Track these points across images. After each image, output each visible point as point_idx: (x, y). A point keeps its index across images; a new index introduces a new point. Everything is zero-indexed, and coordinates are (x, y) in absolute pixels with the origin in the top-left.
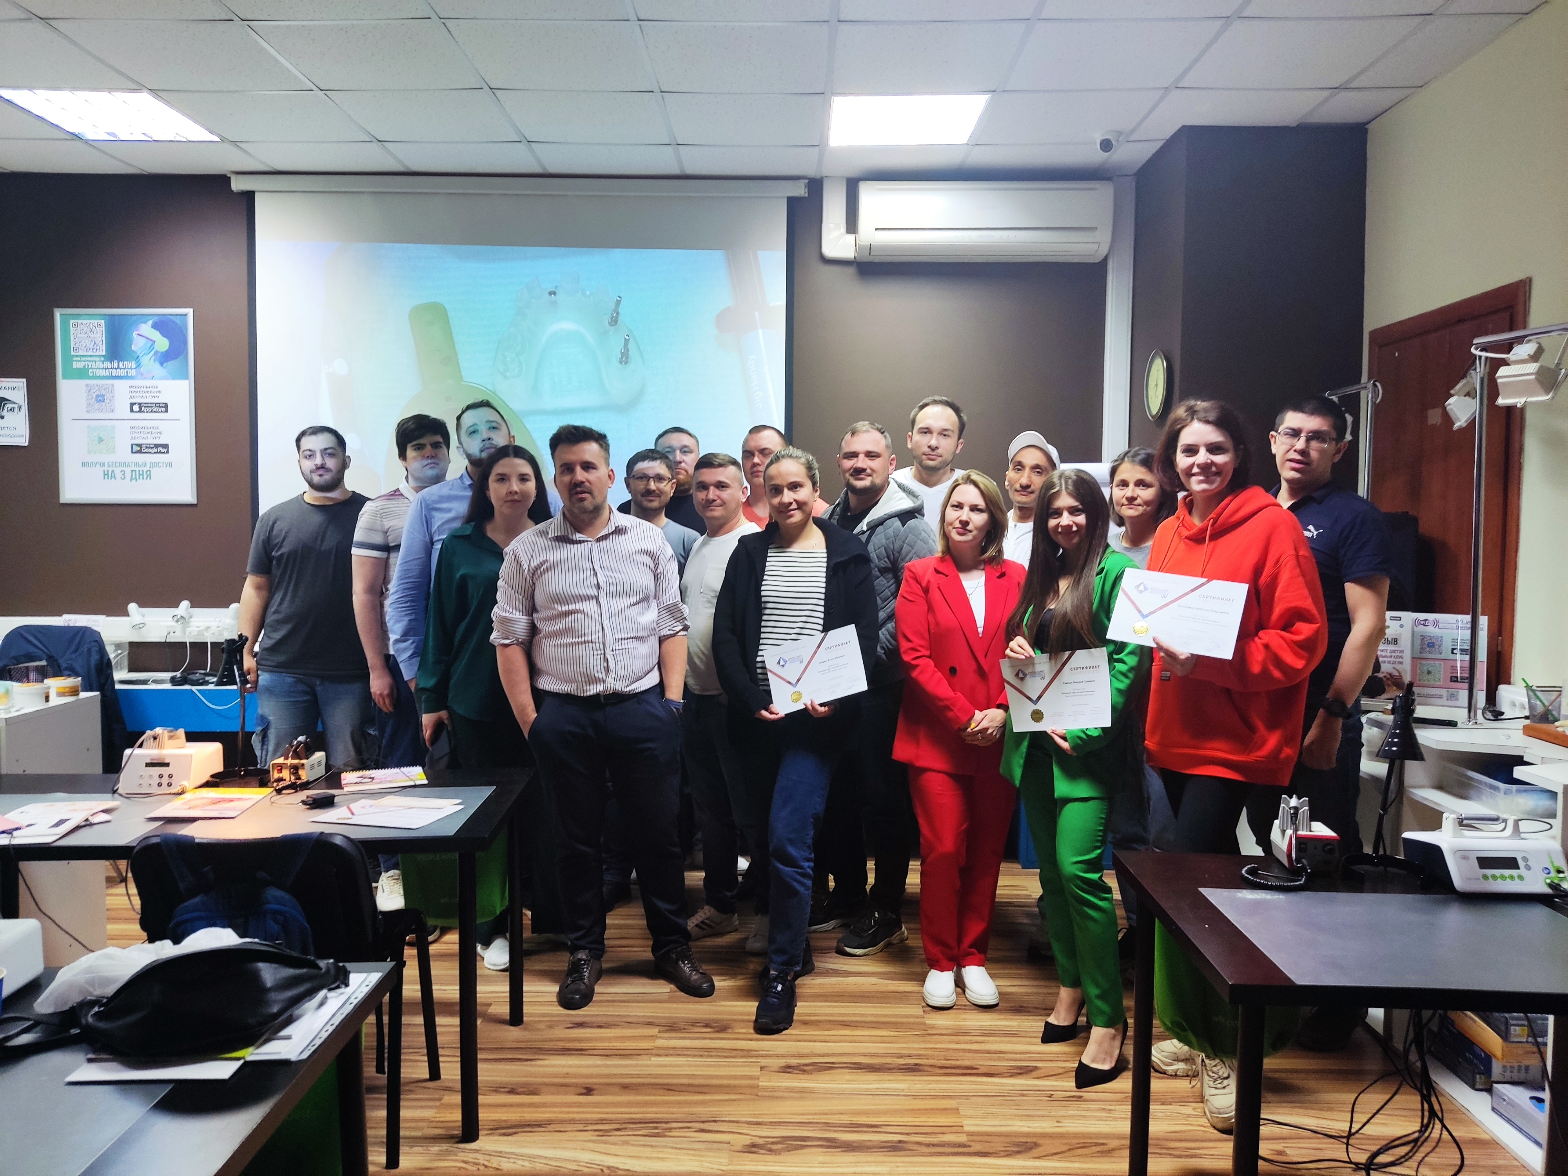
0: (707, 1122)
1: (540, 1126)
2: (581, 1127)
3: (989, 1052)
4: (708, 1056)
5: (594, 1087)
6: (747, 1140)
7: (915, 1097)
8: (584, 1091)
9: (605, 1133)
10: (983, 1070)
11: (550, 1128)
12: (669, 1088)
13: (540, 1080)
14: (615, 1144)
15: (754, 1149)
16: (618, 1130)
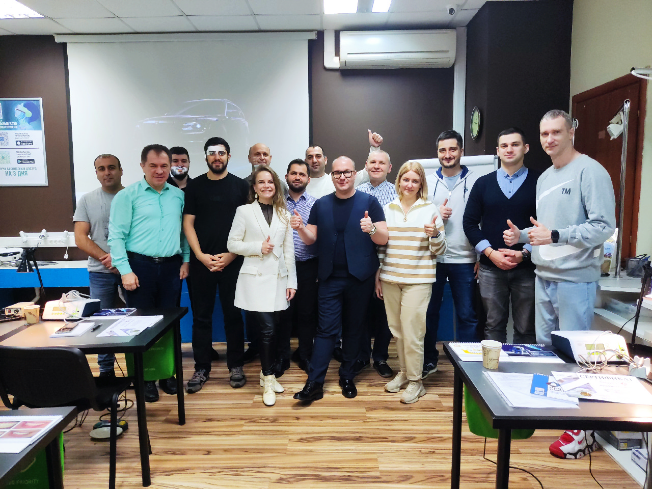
0: (261, 467)
1: (183, 470)
2: (202, 471)
3: (393, 430)
4: (265, 435)
5: (212, 450)
6: (278, 476)
7: (358, 453)
8: (206, 453)
9: (212, 474)
10: (390, 439)
11: (188, 471)
12: (246, 451)
13: (187, 447)
14: (217, 479)
15: (281, 481)
16: (220, 472)
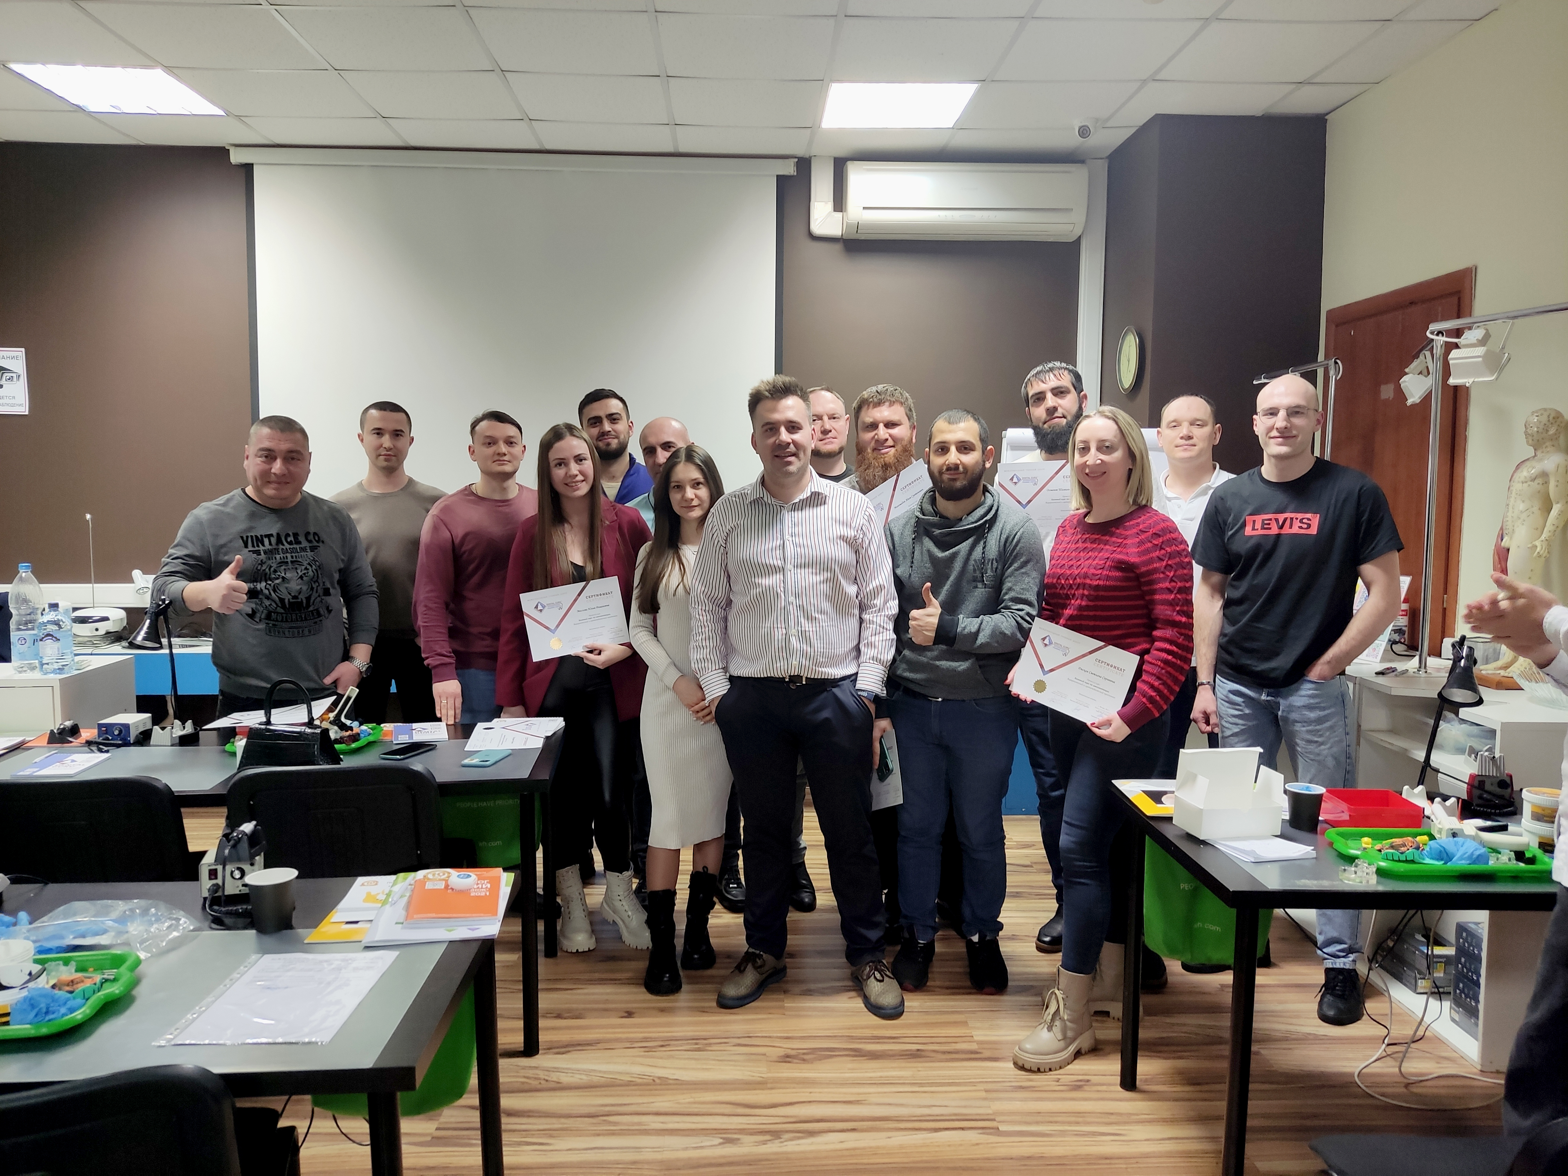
0: (743, 1037)
1: (588, 1045)
2: (628, 1045)
5: (634, 1011)
6: (781, 1052)
8: (625, 1015)
9: (649, 1049)
11: (599, 1046)
12: (703, 1011)
13: (582, 1006)
14: (661, 1058)
15: (788, 1059)
16: (662, 1046)
